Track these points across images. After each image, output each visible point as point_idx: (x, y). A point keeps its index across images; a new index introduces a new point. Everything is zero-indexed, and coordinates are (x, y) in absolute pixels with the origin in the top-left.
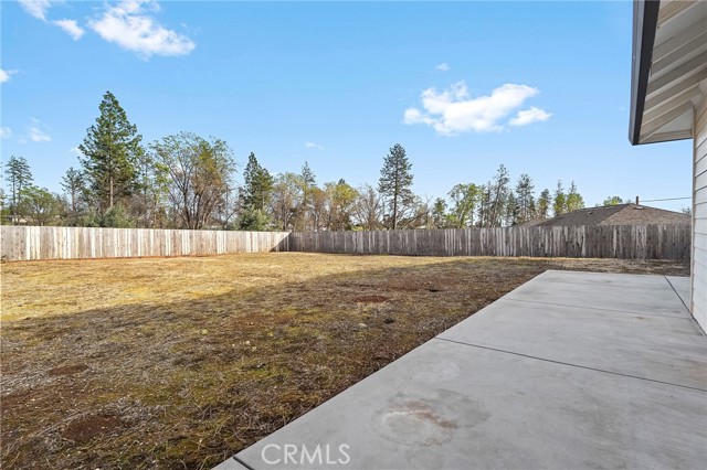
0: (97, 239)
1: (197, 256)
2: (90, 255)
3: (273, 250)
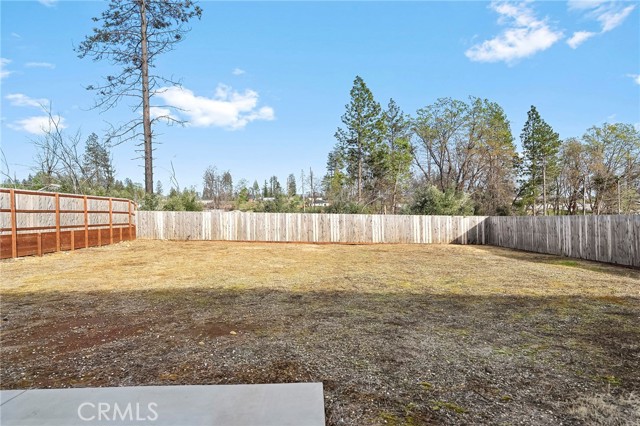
0: (252, 222)
1: (347, 244)
2: (245, 238)
3: (457, 242)
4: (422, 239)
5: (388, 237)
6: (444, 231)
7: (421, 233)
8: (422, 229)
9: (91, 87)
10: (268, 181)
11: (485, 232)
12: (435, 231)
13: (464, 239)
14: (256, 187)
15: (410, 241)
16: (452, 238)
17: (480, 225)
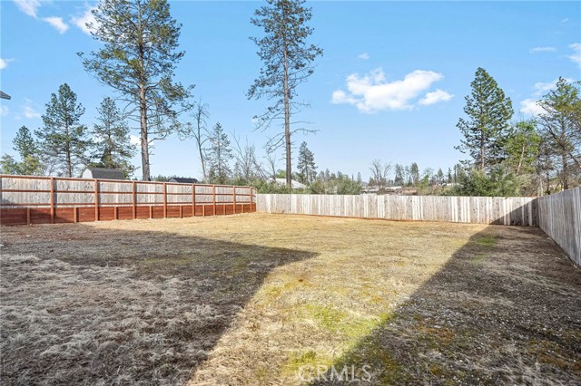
3: (498, 222)
4: (460, 218)
5: (427, 215)
6: (483, 211)
7: (459, 213)
8: (460, 209)
9: (256, 117)
10: (452, 169)
11: (533, 214)
12: (473, 211)
13: (507, 221)
14: (440, 174)
15: (447, 219)
16: (492, 218)
17: (526, 207)
